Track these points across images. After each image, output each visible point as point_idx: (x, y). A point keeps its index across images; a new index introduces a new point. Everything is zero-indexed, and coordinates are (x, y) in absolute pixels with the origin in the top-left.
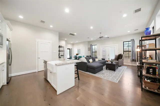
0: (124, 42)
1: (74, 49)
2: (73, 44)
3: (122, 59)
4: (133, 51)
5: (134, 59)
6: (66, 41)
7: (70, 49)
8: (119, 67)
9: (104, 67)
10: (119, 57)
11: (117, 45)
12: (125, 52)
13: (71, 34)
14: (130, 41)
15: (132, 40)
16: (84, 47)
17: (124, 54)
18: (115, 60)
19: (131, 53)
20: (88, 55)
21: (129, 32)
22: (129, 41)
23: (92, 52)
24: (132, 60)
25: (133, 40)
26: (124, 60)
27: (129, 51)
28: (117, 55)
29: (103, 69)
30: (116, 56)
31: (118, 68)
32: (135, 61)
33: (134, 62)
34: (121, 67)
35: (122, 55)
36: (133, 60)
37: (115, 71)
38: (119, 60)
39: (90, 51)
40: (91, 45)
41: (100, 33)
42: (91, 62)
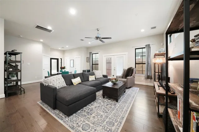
0: (136, 49)
1: (65, 60)
2: (63, 52)
3: (133, 75)
4: (148, 63)
5: (150, 76)
6: (44, 45)
7: (58, 59)
8: (127, 90)
10: (129, 72)
11: (127, 53)
12: (137, 64)
14: (145, 48)
15: (146, 45)
16: (79, 56)
17: (135, 67)
18: (123, 78)
19: (145, 66)
20: (85, 69)
21: (143, 30)
22: (142, 48)
23: (92, 64)
24: (146, 77)
25: (148, 46)
26: (135, 77)
27: (142, 64)
28: (126, 68)
30: (124, 71)
31: (125, 92)
32: (151, 78)
33: (149, 80)
35: (133, 69)
36: (148, 77)
37: (117, 102)
38: (128, 78)
39: (89, 63)
40: (90, 53)
41: (97, 29)
42: (75, 84)
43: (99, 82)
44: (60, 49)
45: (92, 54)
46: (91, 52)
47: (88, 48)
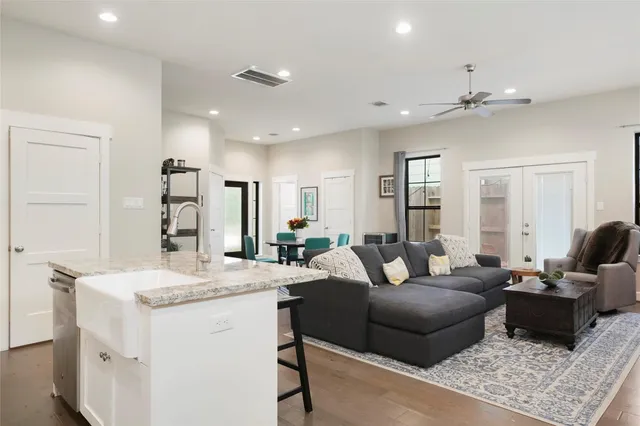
0: (638, 135)
1: (275, 188)
2: (267, 151)
6: (216, 128)
7: (244, 186)
8: (601, 321)
9: (495, 320)
11: (591, 156)
13: (251, 75)
16: (346, 172)
20: (374, 230)
23: (408, 208)
28: (592, 227)
29: (482, 336)
30: (580, 238)
31: (593, 325)
34: (617, 319)
35: (627, 232)
37: (571, 349)
38: (604, 269)
39: (391, 201)
40: (398, 156)
41: (468, 66)
42: (397, 283)
43: (476, 280)
44: (257, 139)
45: (407, 160)
46: (404, 153)
47: (384, 134)
